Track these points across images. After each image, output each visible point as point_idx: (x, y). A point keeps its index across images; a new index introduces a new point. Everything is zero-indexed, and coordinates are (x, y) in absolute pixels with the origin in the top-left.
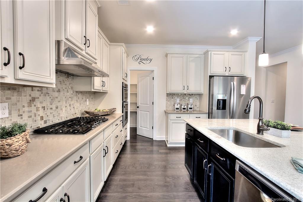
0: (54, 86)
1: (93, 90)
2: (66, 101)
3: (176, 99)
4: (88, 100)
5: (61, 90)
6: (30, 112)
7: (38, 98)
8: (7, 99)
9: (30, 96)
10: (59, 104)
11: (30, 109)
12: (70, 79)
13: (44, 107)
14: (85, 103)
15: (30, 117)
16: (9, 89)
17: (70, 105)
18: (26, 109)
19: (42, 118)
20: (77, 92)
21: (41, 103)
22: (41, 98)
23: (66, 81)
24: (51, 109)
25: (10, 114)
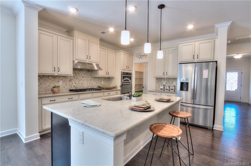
0: (72, 76)
1: (98, 77)
2: (87, 81)
3: (163, 82)
4: (103, 81)
5: (84, 77)
6: (70, 84)
7: (73, 79)
8: (62, 79)
9: (70, 79)
10: (83, 82)
11: (70, 83)
12: (90, 72)
13: (76, 83)
14: (101, 83)
15: (70, 85)
16: (63, 77)
17: (90, 83)
18: (68, 83)
19: (74, 86)
20: (94, 77)
21: (74, 81)
22: (74, 80)
23: (87, 73)
24: (79, 84)
25: (63, 84)
